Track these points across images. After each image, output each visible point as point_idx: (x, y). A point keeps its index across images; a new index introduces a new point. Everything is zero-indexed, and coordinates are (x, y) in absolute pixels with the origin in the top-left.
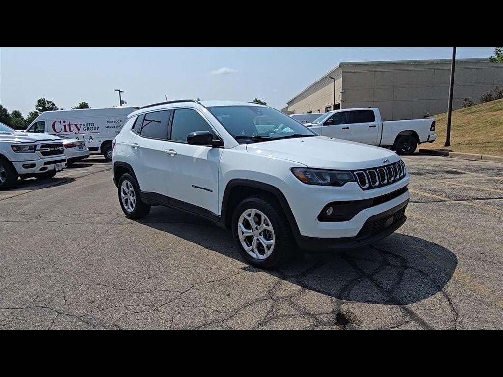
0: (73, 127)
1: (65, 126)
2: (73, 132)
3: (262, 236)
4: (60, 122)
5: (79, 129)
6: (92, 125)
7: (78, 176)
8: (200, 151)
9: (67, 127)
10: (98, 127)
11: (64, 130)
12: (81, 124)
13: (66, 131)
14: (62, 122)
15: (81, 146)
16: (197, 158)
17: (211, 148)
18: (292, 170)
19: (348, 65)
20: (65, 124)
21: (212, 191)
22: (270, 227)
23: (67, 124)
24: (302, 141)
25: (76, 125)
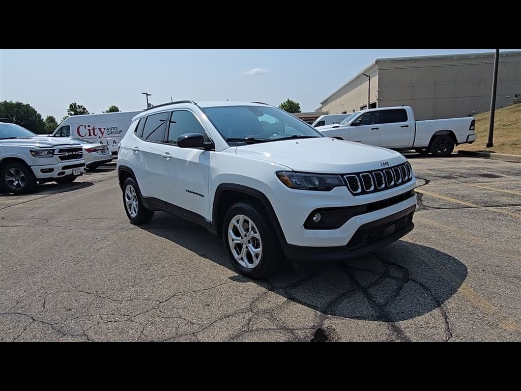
0: (97, 131)
1: (89, 130)
2: (97, 137)
3: (251, 244)
4: (85, 127)
5: (102, 134)
6: (116, 129)
7: (97, 181)
8: (192, 154)
9: (92, 131)
10: (121, 131)
11: (88, 134)
12: (105, 128)
13: (90, 135)
14: (87, 126)
15: (103, 150)
16: (190, 162)
17: (203, 151)
18: (277, 173)
19: (384, 61)
20: (89, 128)
21: (203, 196)
22: (257, 235)
23: (91, 128)
24: (297, 143)
25: (100, 129)
